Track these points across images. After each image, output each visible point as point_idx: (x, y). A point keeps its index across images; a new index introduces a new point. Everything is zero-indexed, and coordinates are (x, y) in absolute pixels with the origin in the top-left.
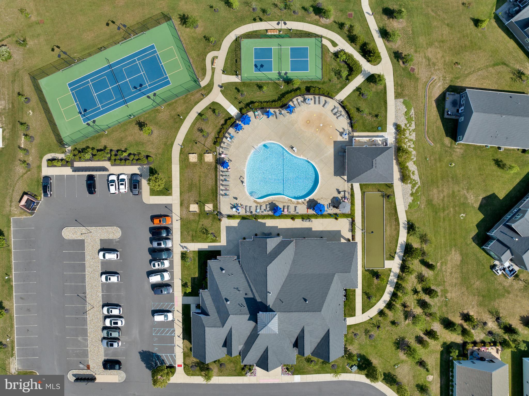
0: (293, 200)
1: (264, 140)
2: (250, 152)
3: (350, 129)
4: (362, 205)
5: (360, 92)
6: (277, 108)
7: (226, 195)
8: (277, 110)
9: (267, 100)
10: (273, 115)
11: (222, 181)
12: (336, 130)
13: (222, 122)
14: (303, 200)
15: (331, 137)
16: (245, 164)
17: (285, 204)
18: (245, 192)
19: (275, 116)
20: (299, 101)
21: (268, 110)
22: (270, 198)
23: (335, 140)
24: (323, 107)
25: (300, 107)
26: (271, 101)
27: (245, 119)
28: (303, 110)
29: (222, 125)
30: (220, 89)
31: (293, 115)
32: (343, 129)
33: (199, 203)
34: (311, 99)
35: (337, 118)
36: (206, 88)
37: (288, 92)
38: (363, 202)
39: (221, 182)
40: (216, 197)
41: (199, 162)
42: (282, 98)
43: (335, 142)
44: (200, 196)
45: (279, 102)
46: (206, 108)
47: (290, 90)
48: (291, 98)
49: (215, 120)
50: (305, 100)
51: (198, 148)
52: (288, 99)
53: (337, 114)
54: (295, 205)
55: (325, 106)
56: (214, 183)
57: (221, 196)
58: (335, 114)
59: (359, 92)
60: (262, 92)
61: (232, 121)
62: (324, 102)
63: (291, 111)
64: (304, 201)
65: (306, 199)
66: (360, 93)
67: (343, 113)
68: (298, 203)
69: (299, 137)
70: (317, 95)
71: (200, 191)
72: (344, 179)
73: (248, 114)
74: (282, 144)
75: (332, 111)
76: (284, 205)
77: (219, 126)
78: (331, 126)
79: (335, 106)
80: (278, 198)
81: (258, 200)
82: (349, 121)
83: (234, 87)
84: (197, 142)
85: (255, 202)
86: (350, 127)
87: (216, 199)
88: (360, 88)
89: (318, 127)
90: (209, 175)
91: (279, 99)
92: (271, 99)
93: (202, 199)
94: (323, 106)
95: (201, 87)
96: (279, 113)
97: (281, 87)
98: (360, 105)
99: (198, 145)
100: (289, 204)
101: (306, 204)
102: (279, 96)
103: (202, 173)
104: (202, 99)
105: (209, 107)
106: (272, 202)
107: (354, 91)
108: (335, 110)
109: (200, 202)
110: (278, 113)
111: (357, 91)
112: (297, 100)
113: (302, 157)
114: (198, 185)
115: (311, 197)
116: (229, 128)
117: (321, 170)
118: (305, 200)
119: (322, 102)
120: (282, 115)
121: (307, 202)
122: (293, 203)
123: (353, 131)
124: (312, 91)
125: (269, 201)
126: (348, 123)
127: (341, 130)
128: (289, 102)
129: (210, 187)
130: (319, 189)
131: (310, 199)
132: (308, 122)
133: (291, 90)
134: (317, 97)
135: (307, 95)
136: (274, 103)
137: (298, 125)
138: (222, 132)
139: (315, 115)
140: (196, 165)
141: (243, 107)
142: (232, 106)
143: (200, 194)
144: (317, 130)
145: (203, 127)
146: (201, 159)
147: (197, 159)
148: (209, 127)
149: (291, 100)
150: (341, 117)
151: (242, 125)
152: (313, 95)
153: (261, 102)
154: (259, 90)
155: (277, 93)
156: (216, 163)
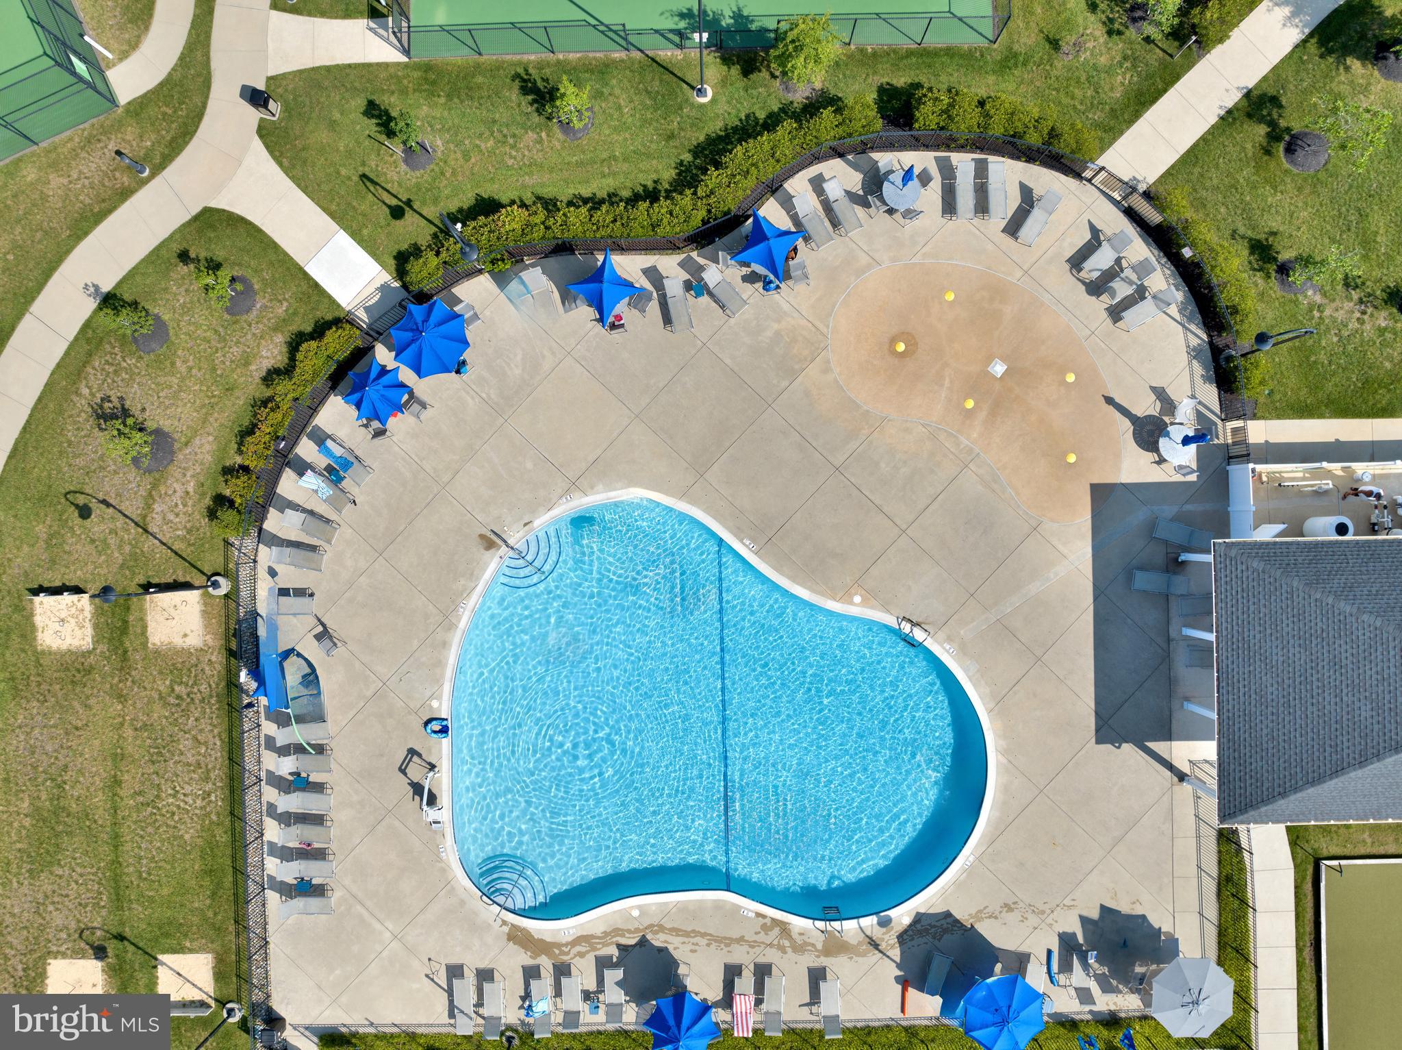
0: (798, 923)
1: (574, 486)
2: (473, 575)
3: (1210, 395)
4: (1299, 950)
5: (1272, 124)
6: (670, 246)
7: (305, 889)
8: (669, 264)
9: (598, 187)
10: (638, 298)
11: (278, 782)
12: (1109, 401)
13: (272, 353)
14: (869, 922)
15: (1072, 458)
16: (440, 664)
17: (739, 955)
18: (444, 870)
19: (654, 307)
20: (834, 190)
21: (601, 258)
22: (625, 913)
23: (1097, 480)
24: (1007, 240)
25: (837, 240)
26: (626, 194)
27: (418, 331)
28: (864, 260)
29: (271, 376)
30: (253, 115)
31: (788, 296)
32: (1160, 394)
33: (112, 947)
34: (925, 179)
35: (1116, 313)
36: (152, 111)
37: (746, 131)
38: (1309, 928)
39: (270, 794)
40: (240, 900)
41: (102, 647)
42: (705, 171)
43: (1102, 494)
44: (119, 901)
45: (685, 200)
46: (154, 257)
47: (761, 115)
48: (770, 171)
49: (222, 339)
50: (875, 182)
51: (101, 546)
52: (750, 182)
53: (1116, 284)
54: (810, 960)
55: (1026, 231)
56: (218, 800)
57: (272, 897)
58: (1096, 288)
59: (1262, 130)
60: (556, 130)
61: (337, 344)
62: (1014, 201)
63: (773, 268)
64: (878, 933)
65: (893, 913)
66: (1275, 135)
67: (1161, 279)
68: (835, 946)
69: (838, 459)
70: (961, 148)
71: (116, 862)
72: (1170, 767)
73: (458, 290)
74: (707, 511)
75: (1077, 261)
76: (734, 959)
77: (250, 385)
78: (1071, 378)
79: (1095, 231)
80: (683, 908)
81: (539, 928)
82: (1199, 338)
83: (360, 103)
84: (94, 504)
85: (518, 937)
86: (1206, 379)
87: (240, 921)
88: (1275, 101)
89: (978, 384)
90: (185, 743)
91: (687, 179)
92: (625, 180)
93: (138, 920)
94: (1013, 227)
95: (112, 100)
96: (688, 286)
97: (701, 92)
98: (1274, 222)
99: (99, 523)
100: (770, 956)
101: (896, 953)
102: (687, 157)
103: (128, 732)
104: (125, 194)
105: (176, 247)
106: (643, 942)
107: (1229, 118)
108: (1102, 260)
109: (121, 938)
110: (674, 287)
111: (1249, 116)
112: (817, 184)
113: (856, 608)
114: (102, 816)
115: (928, 900)
116: (322, 401)
117: (999, 703)
118: (885, 923)
119: (1005, 202)
120: (705, 299)
121: (903, 938)
122: (799, 948)
123: (1230, 411)
124: (927, 116)
125: (617, 931)
126: (1195, 353)
127: (1146, 406)
128: (759, 199)
129: (189, 834)
130: (991, 840)
131: (919, 918)
132: (901, 347)
133: (771, 115)
134: (963, 162)
135: (890, 146)
136: (643, 205)
137: (826, 370)
138: (266, 428)
139: (950, 297)
140: (89, 671)
141: (424, 239)
142: (343, 239)
143: (116, 879)
144: (970, 404)
145: (136, 397)
146: (124, 629)
147: (89, 631)
148: (175, 396)
149: (774, 188)
150: (1144, 311)
151: (406, 375)
152: (936, 147)
153: (550, 205)
154: (536, 118)
155: (671, 136)
156: (231, 653)
